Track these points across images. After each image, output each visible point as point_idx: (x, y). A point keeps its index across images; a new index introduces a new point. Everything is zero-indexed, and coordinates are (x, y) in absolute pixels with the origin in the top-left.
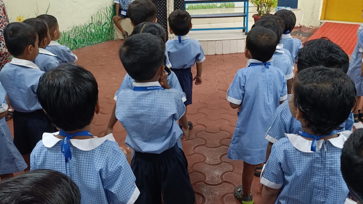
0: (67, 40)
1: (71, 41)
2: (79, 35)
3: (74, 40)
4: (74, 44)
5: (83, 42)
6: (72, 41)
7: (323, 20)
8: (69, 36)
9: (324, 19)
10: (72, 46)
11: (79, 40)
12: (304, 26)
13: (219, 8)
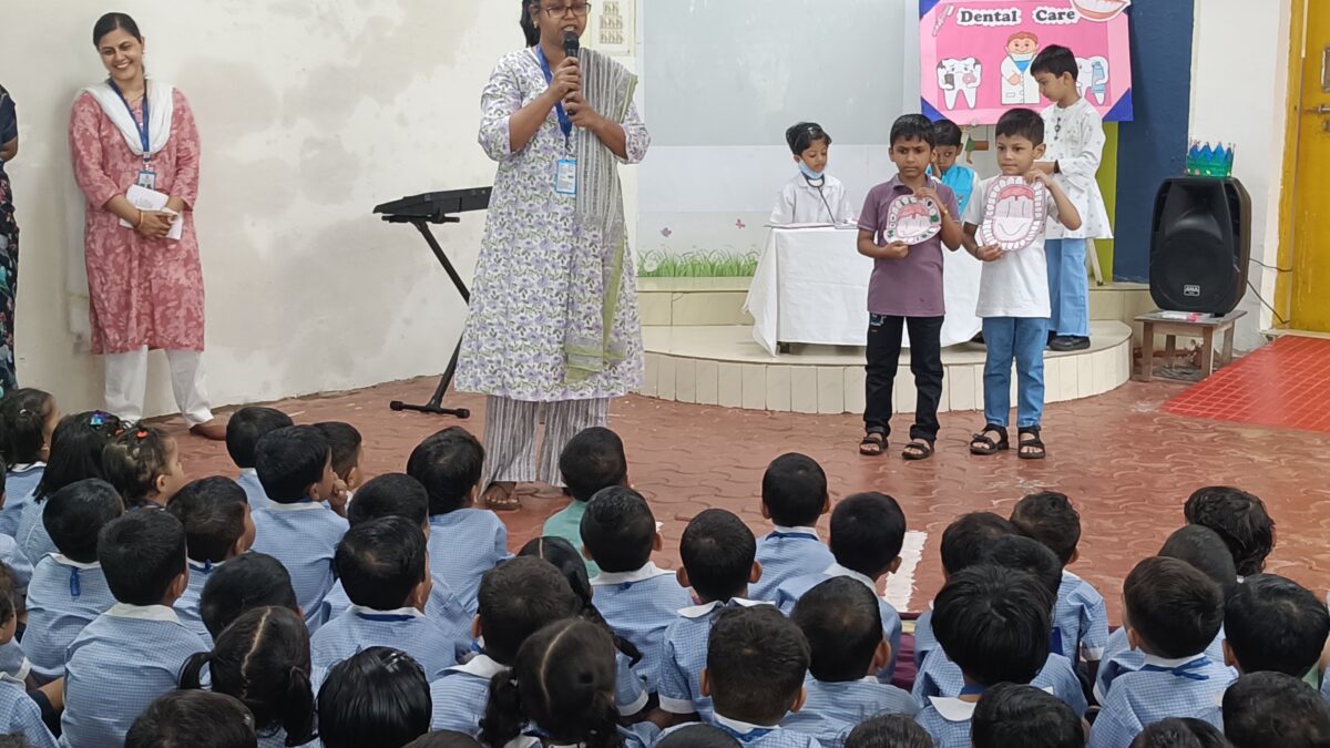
9: (1291, 325)
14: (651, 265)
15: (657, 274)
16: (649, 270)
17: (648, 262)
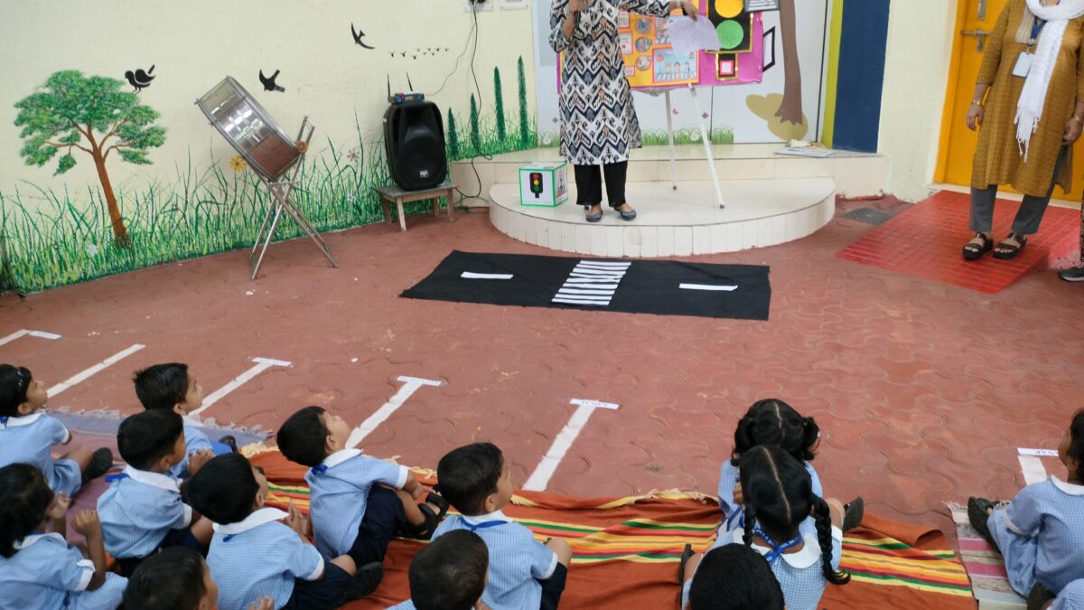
0: (339, 206)
1: (347, 207)
2: (368, 196)
3: (357, 207)
4: (355, 214)
5: (376, 210)
6: (351, 208)
7: (939, 183)
8: (344, 198)
9: (945, 181)
10: (350, 218)
11: (365, 207)
12: (892, 197)
13: (695, 145)
14: (547, 141)
15: (551, 146)
16: (546, 143)
17: (545, 138)
